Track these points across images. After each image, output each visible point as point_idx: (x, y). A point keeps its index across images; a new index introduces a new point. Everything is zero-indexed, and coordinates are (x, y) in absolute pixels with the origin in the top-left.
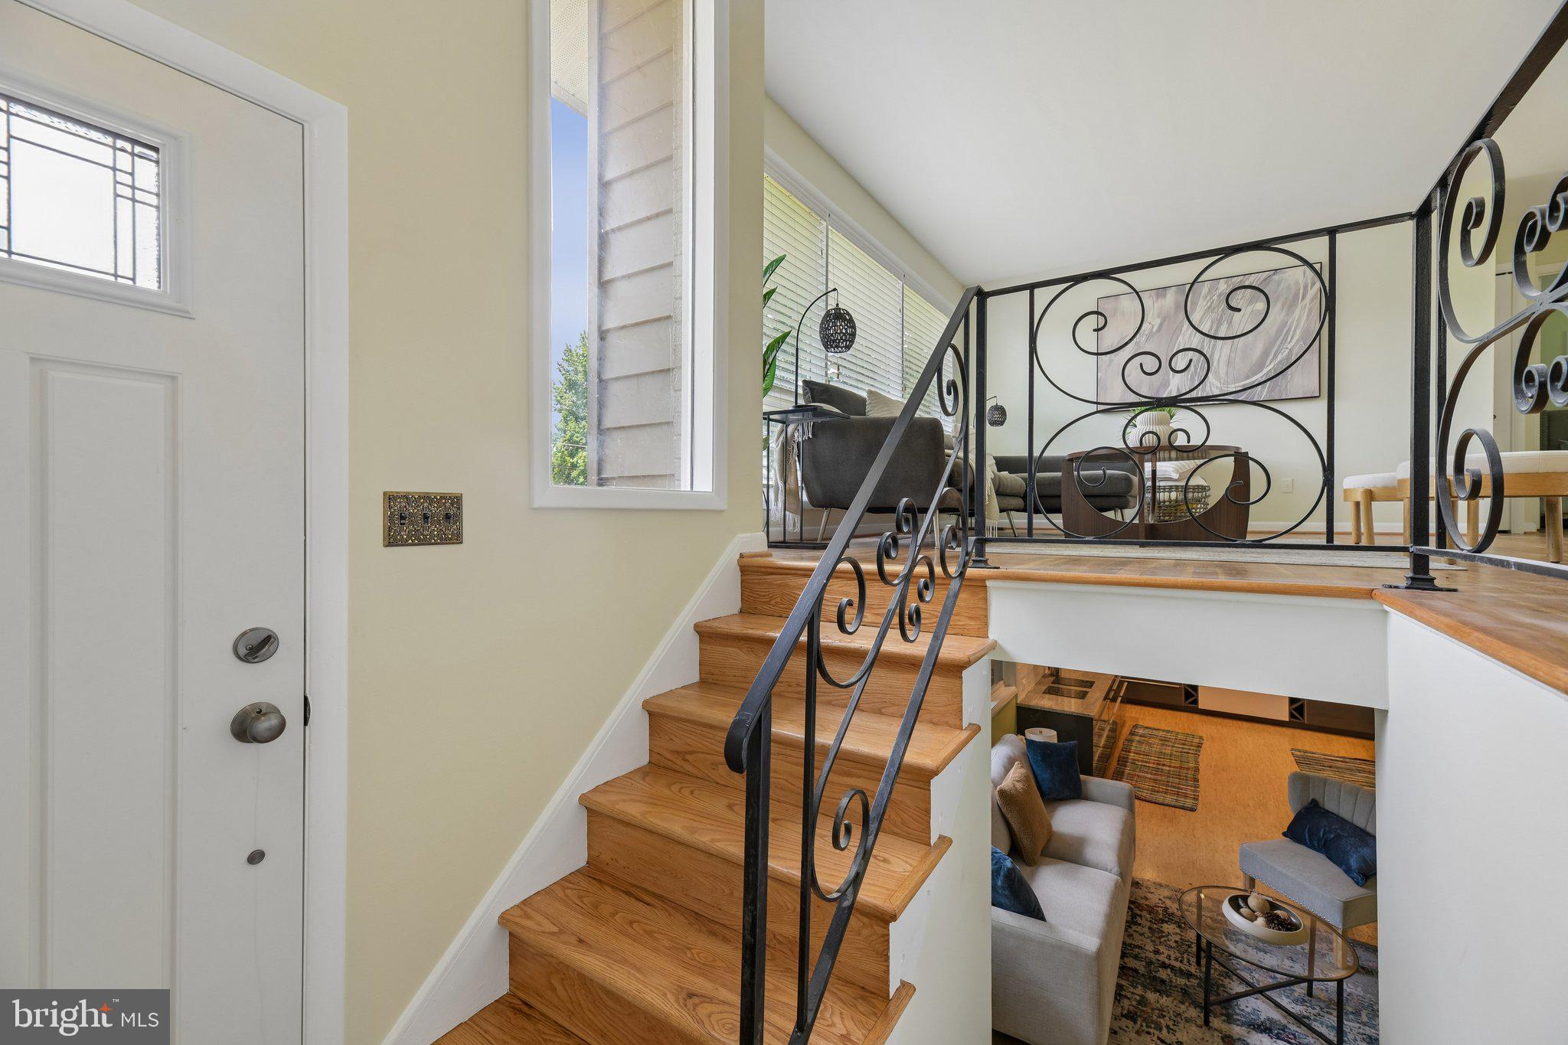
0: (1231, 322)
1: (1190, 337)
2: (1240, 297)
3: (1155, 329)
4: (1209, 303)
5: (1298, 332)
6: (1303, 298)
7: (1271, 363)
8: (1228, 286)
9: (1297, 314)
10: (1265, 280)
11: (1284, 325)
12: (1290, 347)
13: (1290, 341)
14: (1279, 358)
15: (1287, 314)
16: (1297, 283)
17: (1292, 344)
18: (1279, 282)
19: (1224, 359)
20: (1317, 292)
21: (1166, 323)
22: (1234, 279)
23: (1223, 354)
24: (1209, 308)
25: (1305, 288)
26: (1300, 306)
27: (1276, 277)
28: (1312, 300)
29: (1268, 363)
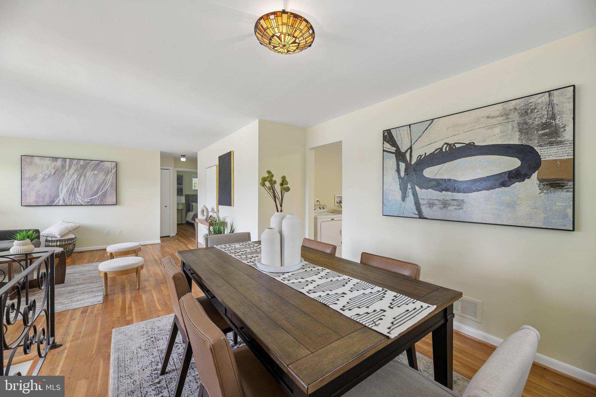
0: (85, 176)
1: (68, 179)
2: (89, 168)
3: (52, 174)
4: (76, 168)
5: (109, 183)
6: (111, 172)
7: (100, 192)
8: (84, 163)
9: (109, 177)
10: (98, 163)
11: (105, 180)
12: (107, 188)
13: (107, 186)
14: (103, 191)
15: (106, 177)
16: (109, 167)
17: (108, 186)
18: (103, 166)
19: (83, 189)
20: (115, 171)
21: (57, 172)
22: (86, 161)
23: (82, 187)
24: (77, 169)
25: (111, 169)
26: (110, 175)
27: (102, 164)
28: (114, 174)
29: (100, 191)
